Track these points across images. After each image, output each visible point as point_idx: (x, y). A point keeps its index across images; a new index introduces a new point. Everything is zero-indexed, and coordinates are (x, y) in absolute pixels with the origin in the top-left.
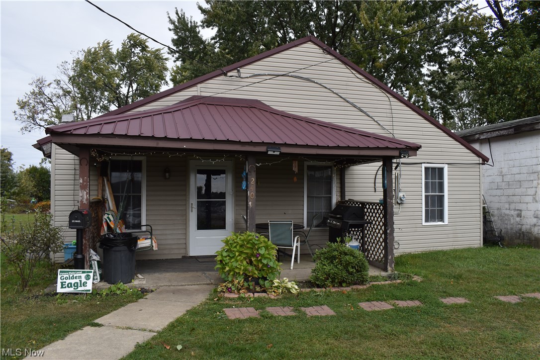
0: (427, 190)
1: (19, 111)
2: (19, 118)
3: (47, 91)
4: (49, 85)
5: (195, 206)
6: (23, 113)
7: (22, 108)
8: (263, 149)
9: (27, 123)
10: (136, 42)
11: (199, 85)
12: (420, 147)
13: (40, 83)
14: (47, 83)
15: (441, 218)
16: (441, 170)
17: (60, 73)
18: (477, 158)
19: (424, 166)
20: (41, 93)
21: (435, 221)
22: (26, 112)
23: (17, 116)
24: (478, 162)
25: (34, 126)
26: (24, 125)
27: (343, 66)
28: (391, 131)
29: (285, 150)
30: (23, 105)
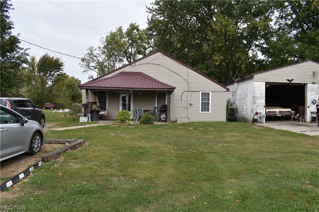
0: (202, 101)
1: (82, 63)
2: (82, 66)
3: (95, 53)
4: (95, 50)
5: (121, 104)
6: (83, 64)
7: (83, 61)
8: (128, 89)
9: (85, 68)
10: (133, 27)
11: (123, 68)
12: (175, 88)
13: (91, 49)
14: (94, 49)
15: (208, 111)
16: (209, 94)
17: (100, 43)
18: (225, 89)
19: (201, 92)
20: (92, 54)
21: (206, 112)
22: (85, 63)
23: (81, 65)
24: (225, 91)
25: (89, 69)
26: (84, 70)
27: (170, 59)
28: (187, 80)
29: (134, 89)
30: (83, 60)
